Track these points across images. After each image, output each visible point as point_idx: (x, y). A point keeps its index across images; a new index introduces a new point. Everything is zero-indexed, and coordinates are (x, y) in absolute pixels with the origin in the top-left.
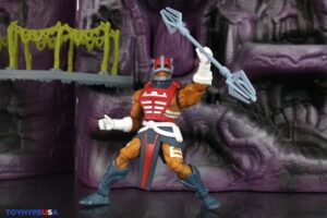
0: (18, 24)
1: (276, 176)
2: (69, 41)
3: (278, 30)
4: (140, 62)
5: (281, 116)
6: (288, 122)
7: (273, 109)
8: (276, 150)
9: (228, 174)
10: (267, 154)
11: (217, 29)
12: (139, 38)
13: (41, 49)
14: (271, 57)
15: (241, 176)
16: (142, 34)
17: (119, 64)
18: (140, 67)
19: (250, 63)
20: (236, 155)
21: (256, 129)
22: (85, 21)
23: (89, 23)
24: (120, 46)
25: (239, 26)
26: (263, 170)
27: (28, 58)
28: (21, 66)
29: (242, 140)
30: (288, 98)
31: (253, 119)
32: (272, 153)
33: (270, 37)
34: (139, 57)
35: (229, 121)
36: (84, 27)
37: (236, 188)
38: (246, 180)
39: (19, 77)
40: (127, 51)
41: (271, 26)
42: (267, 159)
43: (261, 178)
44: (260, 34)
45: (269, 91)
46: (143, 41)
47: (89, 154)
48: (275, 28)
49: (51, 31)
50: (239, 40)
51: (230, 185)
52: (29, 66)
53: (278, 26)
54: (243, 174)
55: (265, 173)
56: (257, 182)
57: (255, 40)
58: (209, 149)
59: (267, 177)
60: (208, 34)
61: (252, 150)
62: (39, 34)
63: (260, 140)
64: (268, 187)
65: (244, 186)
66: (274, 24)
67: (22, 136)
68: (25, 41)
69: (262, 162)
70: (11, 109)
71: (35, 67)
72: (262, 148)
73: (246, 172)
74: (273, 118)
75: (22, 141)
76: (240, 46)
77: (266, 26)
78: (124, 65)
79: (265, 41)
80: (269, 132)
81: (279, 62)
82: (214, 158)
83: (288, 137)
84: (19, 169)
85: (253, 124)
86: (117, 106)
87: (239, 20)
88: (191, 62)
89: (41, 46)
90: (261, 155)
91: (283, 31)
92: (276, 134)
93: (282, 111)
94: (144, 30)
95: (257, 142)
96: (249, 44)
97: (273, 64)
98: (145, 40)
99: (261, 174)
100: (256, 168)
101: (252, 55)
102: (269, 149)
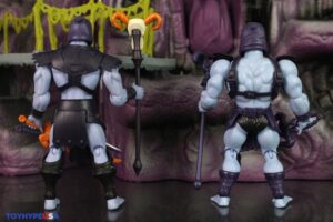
1: (328, 163)
4: (175, 42)
5: (327, 98)
7: (318, 91)
8: (327, 135)
10: (318, 139)
11: (258, 6)
12: (175, 16)
13: (67, 30)
14: (321, 35)
15: (290, 164)
16: (177, 12)
18: (175, 48)
19: (296, 42)
25: (284, 2)
26: (315, 156)
27: (53, 40)
32: (323, 138)
33: (312, 14)
34: (174, 37)
36: (114, 5)
38: (295, 168)
40: (161, 31)
41: (313, 2)
42: (318, 145)
43: (311, 165)
44: (303, 10)
46: (178, 18)
48: (317, 4)
49: (83, 9)
50: (283, 18)
53: (320, 2)
54: (292, 161)
55: (317, 160)
56: (307, 169)
57: (299, 17)
59: (318, 164)
60: (248, 9)
62: (69, 13)
64: (318, 175)
65: (293, 174)
68: (51, 21)
69: (313, 149)
72: (313, 134)
73: (297, 160)
74: (318, 101)
76: (284, 24)
77: (308, 3)
78: (158, 46)
79: (308, 17)
81: (330, 39)
86: (156, 91)
88: (230, 42)
89: (67, 26)
90: (312, 141)
91: (325, 7)
93: (328, 93)
94: (179, 8)
96: (293, 22)
97: (324, 42)
98: (180, 19)
99: (310, 161)
100: (306, 155)
101: (301, 34)
102: (320, 134)
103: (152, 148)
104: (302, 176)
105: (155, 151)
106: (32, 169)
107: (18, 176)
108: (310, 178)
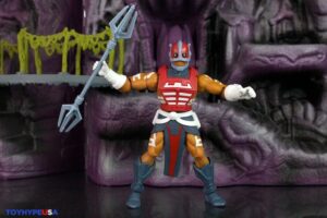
0: (28, 31)
1: (277, 171)
2: (76, 46)
3: (274, 31)
4: (144, 64)
5: (280, 113)
6: (286, 119)
7: (272, 106)
8: (276, 146)
9: (230, 170)
10: (267, 150)
11: (217, 32)
12: (143, 41)
13: (49, 54)
14: (269, 57)
15: (242, 171)
16: (146, 37)
17: (124, 67)
19: (249, 63)
20: (238, 151)
21: (257, 126)
22: (91, 27)
23: (95, 28)
24: (125, 50)
25: (238, 27)
26: (265, 165)
27: (38, 63)
28: (32, 70)
29: (243, 137)
30: (286, 96)
31: (253, 116)
32: (272, 148)
33: (268, 38)
34: (143, 60)
35: (230, 119)
36: (91, 32)
37: (238, 182)
38: (248, 175)
39: (29, 82)
40: (132, 55)
41: (268, 28)
42: (267, 155)
43: (262, 173)
44: (258, 35)
45: (267, 90)
46: (147, 44)
47: (98, 153)
48: (271, 29)
49: (58, 36)
50: (238, 42)
51: (233, 180)
52: (39, 70)
53: (274, 27)
54: (245, 169)
55: (266, 168)
56: (258, 176)
57: (254, 42)
58: (211, 146)
59: (268, 172)
60: (208, 36)
61: (253, 146)
62: (47, 40)
63: (260, 136)
64: (268, 181)
65: (246, 180)
66: (271, 25)
67: (35, 137)
68: (34, 47)
69: (263, 158)
70: (24, 112)
71: (45, 71)
72: (263, 145)
73: (248, 168)
74: (272, 115)
75: (35, 142)
76: (239, 47)
77: (263, 28)
78: (129, 67)
79: (262, 41)
80: (269, 129)
81: (277, 61)
82: (217, 154)
83: (287, 132)
84: (32, 168)
85: (254, 121)
87: (238, 22)
89: (50, 51)
90: (262, 151)
91: (279, 32)
92: (276, 131)
93: (280, 108)
94: (148, 34)
95: (257, 139)
96: (247, 45)
97: (271, 63)
98: (148, 44)
99: (261, 169)
100: (257, 163)
101: (251, 55)
102: (269, 145)
103: (120, 156)
104: (253, 182)
105: (123, 159)
106: (22, 174)
107: (10, 180)
108: (262, 184)
